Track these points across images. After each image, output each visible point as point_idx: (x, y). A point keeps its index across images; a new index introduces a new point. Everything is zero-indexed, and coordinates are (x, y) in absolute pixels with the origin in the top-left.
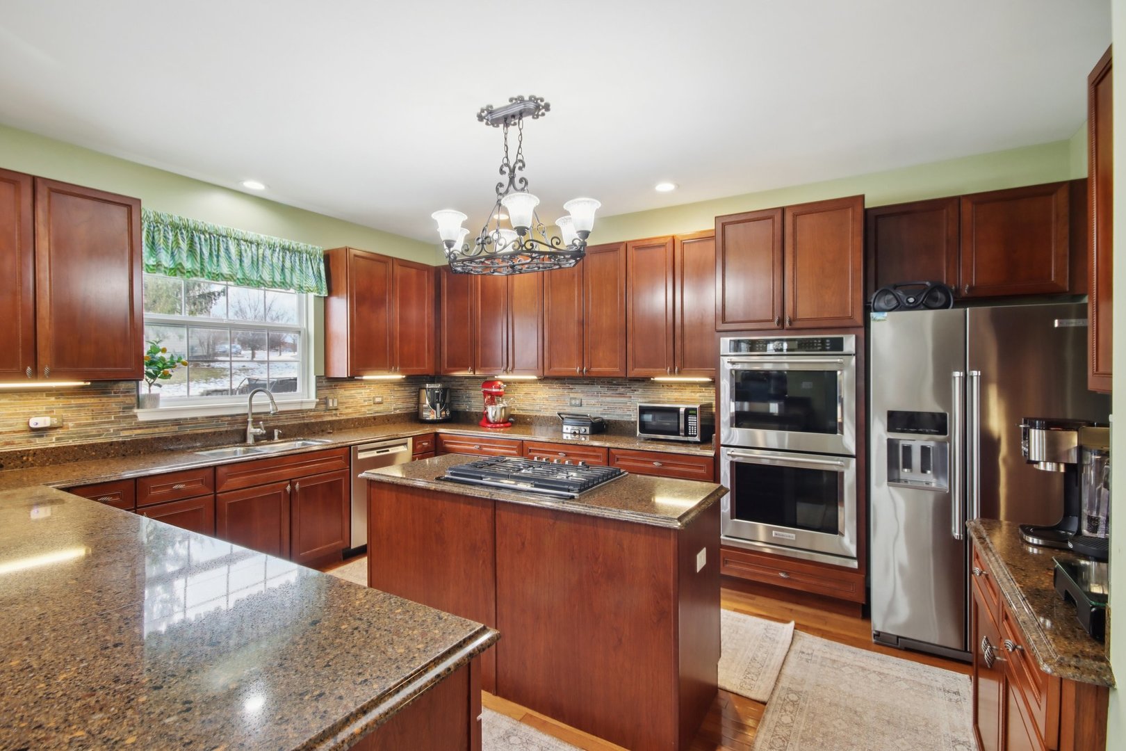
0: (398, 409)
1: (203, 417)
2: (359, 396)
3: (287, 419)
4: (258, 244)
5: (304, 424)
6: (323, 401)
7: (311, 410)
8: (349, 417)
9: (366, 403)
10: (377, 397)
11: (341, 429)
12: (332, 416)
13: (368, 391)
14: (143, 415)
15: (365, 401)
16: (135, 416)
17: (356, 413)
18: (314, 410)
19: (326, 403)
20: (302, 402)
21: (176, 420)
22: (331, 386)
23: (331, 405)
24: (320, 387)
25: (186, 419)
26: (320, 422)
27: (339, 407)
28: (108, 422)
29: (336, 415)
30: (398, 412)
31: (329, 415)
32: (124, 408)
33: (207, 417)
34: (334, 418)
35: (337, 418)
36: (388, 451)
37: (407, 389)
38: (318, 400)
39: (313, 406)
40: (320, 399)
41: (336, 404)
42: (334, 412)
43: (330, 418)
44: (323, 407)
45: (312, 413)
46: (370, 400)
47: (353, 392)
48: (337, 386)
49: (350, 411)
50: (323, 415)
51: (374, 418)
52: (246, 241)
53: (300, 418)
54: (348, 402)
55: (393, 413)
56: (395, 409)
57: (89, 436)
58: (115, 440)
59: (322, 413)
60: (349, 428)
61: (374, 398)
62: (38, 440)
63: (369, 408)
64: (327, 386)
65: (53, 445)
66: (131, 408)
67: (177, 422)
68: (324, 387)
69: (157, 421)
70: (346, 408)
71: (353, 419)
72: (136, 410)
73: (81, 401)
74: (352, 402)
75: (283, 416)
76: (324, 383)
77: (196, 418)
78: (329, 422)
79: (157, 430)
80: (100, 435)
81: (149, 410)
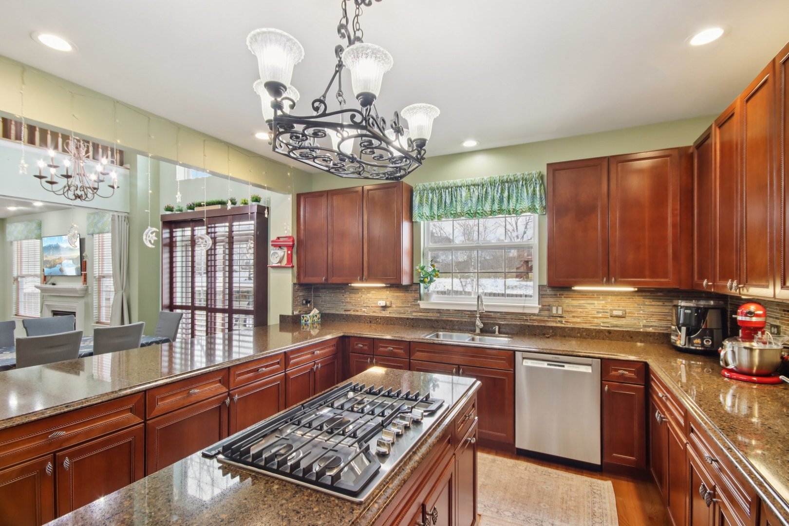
0: (651, 326)
1: (453, 310)
2: (589, 307)
3: (512, 319)
4: (483, 185)
5: (525, 325)
6: (545, 308)
7: (534, 315)
8: (577, 326)
9: (600, 315)
10: (615, 310)
11: (565, 337)
12: (556, 322)
13: (603, 302)
14: (423, 305)
15: (598, 312)
16: (419, 305)
17: (586, 323)
18: (538, 315)
19: (550, 310)
20: (524, 307)
21: (438, 310)
22: (555, 295)
23: (554, 311)
24: (544, 295)
25: (443, 310)
26: (541, 326)
27: (564, 315)
28: (408, 307)
29: (561, 322)
30: (651, 330)
31: (553, 321)
32: (415, 300)
33: (455, 310)
34: (559, 325)
35: (563, 325)
36: (563, 366)
37: (666, 304)
38: (540, 306)
39: (536, 311)
40: (543, 306)
41: (560, 312)
42: (559, 319)
43: (554, 325)
44: (546, 313)
45: (535, 318)
46: (606, 312)
47: (582, 302)
48: (563, 295)
49: (579, 320)
50: (547, 321)
51: (609, 332)
52: (474, 185)
53: (524, 320)
54: (575, 312)
55: (641, 330)
56: (645, 326)
57: (400, 313)
58: (410, 317)
59: (546, 319)
60: (575, 337)
61: (611, 310)
62: (383, 312)
63: (605, 320)
64: (551, 295)
65: (388, 316)
66: (418, 300)
67: (439, 311)
68: (548, 295)
69: (429, 309)
70: (574, 317)
71: (579, 329)
72: (419, 302)
73: (398, 294)
74: (581, 312)
75: (509, 317)
76: (549, 291)
77: (449, 310)
78: (552, 327)
79: (429, 314)
80: (405, 313)
81: (424, 302)
